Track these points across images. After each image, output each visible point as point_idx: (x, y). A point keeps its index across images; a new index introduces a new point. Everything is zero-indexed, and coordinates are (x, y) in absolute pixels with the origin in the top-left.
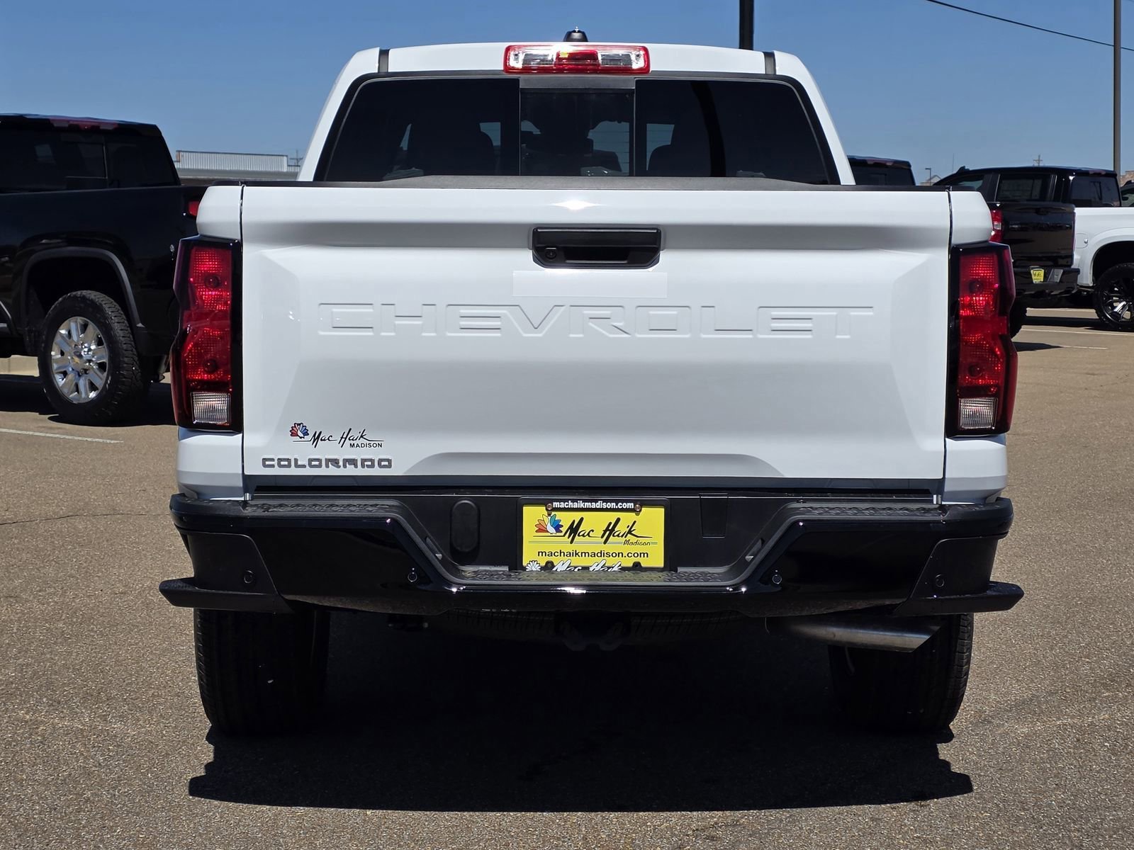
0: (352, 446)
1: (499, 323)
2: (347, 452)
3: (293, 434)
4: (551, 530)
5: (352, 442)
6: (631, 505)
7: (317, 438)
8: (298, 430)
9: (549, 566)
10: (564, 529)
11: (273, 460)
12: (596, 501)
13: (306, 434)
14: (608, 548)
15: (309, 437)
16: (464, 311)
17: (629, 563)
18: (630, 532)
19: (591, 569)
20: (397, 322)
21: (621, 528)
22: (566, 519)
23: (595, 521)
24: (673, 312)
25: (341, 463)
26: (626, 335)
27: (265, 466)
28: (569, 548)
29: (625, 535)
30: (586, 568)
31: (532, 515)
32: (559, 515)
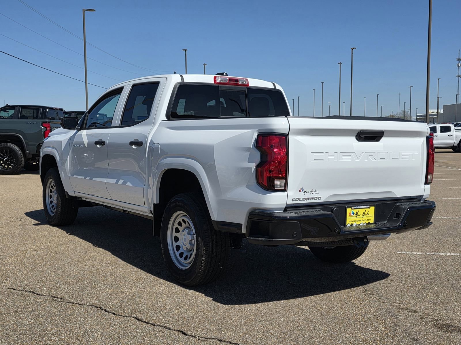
0: (313, 194)
1: (350, 157)
2: (311, 196)
3: (300, 191)
4: (352, 214)
5: (313, 193)
6: (368, 206)
7: (305, 192)
8: (301, 190)
9: (352, 225)
10: (355, 214)
11: (294, 199)
12: (362, 206)
13: (303, 191)
14: (364, 219)
15: (303, 192)
16: (344, 154)
17: (367, 222)
18: (368, 214)
19: (360, 225)
20: (329, 158)
21: (366, 213)
22: (355, 211)
23: (361, 211)
24: (384, 154)
25: (310, 199)
26: (376, 160)
27: (292, 201)
28: (355, 219)
29: (367, 215)
30: (359, 225)
31: (349, 210)
32: (354, 210)
